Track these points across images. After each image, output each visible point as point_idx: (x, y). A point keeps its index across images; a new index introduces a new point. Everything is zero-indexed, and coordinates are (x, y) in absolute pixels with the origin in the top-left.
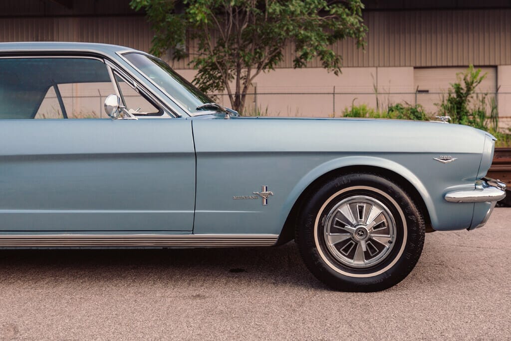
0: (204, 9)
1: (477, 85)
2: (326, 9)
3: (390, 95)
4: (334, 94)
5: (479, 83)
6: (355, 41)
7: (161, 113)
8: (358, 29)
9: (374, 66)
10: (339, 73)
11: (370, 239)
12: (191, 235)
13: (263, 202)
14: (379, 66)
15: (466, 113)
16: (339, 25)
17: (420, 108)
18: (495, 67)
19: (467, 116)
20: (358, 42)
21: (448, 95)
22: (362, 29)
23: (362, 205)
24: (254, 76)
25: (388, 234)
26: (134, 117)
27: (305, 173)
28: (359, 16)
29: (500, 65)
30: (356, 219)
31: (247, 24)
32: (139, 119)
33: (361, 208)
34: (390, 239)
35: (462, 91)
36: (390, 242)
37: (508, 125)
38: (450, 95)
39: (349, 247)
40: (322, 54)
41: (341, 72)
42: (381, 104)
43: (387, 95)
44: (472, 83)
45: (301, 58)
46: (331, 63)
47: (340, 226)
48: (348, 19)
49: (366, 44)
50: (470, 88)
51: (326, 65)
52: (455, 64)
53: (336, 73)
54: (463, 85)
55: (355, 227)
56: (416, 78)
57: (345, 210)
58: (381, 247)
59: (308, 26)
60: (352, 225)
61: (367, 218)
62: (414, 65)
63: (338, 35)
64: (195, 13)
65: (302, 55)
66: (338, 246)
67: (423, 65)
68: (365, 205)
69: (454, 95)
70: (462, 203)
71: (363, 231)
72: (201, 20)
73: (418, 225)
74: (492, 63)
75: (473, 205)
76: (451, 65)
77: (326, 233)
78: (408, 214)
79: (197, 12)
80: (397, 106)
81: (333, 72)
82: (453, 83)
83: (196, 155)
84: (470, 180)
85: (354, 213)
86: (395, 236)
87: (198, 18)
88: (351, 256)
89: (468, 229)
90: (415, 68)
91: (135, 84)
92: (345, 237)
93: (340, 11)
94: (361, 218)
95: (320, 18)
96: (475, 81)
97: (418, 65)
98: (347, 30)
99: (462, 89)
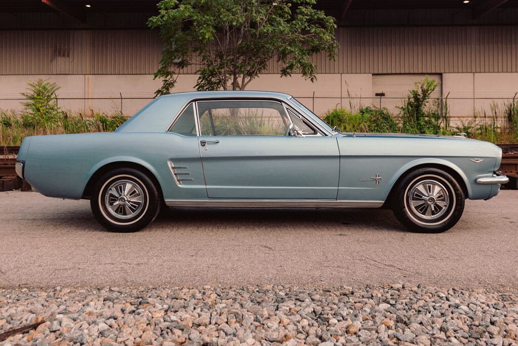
0: (211, 29)
1: (431, 92)
2: (306, 29)
3: (362, 99)
4: (313, 98)
5: (433, 90)
6: (328, 54)
7: (315, 133)
8: (332, 45)
9: (339, 73)
10: (314, 80)
11: (436, 204)
12: (335, 201)
13: (376, 183)
14: (343, 73)
15: (423, 114)
16: (317, 41)
17: (386, 111)
18: (441, 74)
19: (423, 117)
20: (330, 55)
21: (407, 99)
22: (335, 45)
23: (430, 185)
24: (247, 83)
25: (444, 201)
26: (303, 135)
27: (399, 168)
28: (333, 34)
29: (445, 73)
30: (428, 193)
31: (241, 40)
32: (306, 137)
33: (430, 187)
34: (446, 204)
35: (419, 97)
36: (445, 206)
37: (456, 124)
38: (409, 100)
39: (423, 209)
40: (304, 66)
41: (316, 79)
42: (353, 107)
43: (359, 99)
44: (428, 91)
45: (287, 69)
46: (307, 71)
47: (419, 197)
48: (324, 37)
49: (336, 58)
50: (426, 94)
51: (304, 74)
52: (407, 72)
53: (312, 80)
54: (420, 92)
55: (428, 197)
56: (374, 84)
57: (421, 188)
58: (441, 208)
59: (292, 43)
60: (425, 196)
61: (433, 192)
62: (373, 72)
63: (315, 50)
64: (203, 33)
65: (288, 67)
66: (417, 208)
67: (380, 72)
68: (431, 185)
69: (412, 100)
70: (487, 184)
71: (432, 199)
72: (209, 38)
73: (461, 196)
74: (438, 71)
75: (491, 186)
76: (403, 72)
77: (410, 201)
78: (456, 190)
79: (205, 32)
80: (367, 109)
81: (310, 79)
82: (411, 90)
83: (340, 157)
84: (489, 172)
85: (426, 189)
86: (448, 202)
87: (207, 37)
88: (424, 214)
89: (486, 200)
90: (373, 75)
91: (300, 116)
92: (421, 202)
93: (318, 30)
94: (430, 192)
95: (302, 36)
96: (430, 88)
97: (376, 72)
98: (323, 46)
99: (419, 95)
